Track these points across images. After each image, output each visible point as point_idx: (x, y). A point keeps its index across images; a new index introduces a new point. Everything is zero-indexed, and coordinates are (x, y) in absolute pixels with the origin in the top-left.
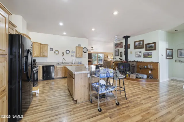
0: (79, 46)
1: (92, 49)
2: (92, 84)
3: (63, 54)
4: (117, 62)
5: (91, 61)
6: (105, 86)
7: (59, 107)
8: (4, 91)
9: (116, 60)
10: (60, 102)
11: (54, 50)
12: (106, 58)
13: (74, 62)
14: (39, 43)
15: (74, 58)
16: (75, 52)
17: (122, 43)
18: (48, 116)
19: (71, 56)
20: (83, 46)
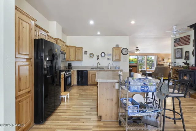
0: (117, 47)
1: (137, 50)
2: (121, 99)
3: (98, 58)
4: (179, 69)
5: (136, 66)
6: (138, 106)
7: (80, 120)
8: (29, 92)
9: (177, 64)
10: (83, 114)
11: (88, 53)
12: (160, 61)
13: (111, 67)
14: (74, 47)
15: (111, 62)
16: (112, 55)
17: (189, 36)
18: (66, 127)
19: (106, 59)
20: (122, 46)
